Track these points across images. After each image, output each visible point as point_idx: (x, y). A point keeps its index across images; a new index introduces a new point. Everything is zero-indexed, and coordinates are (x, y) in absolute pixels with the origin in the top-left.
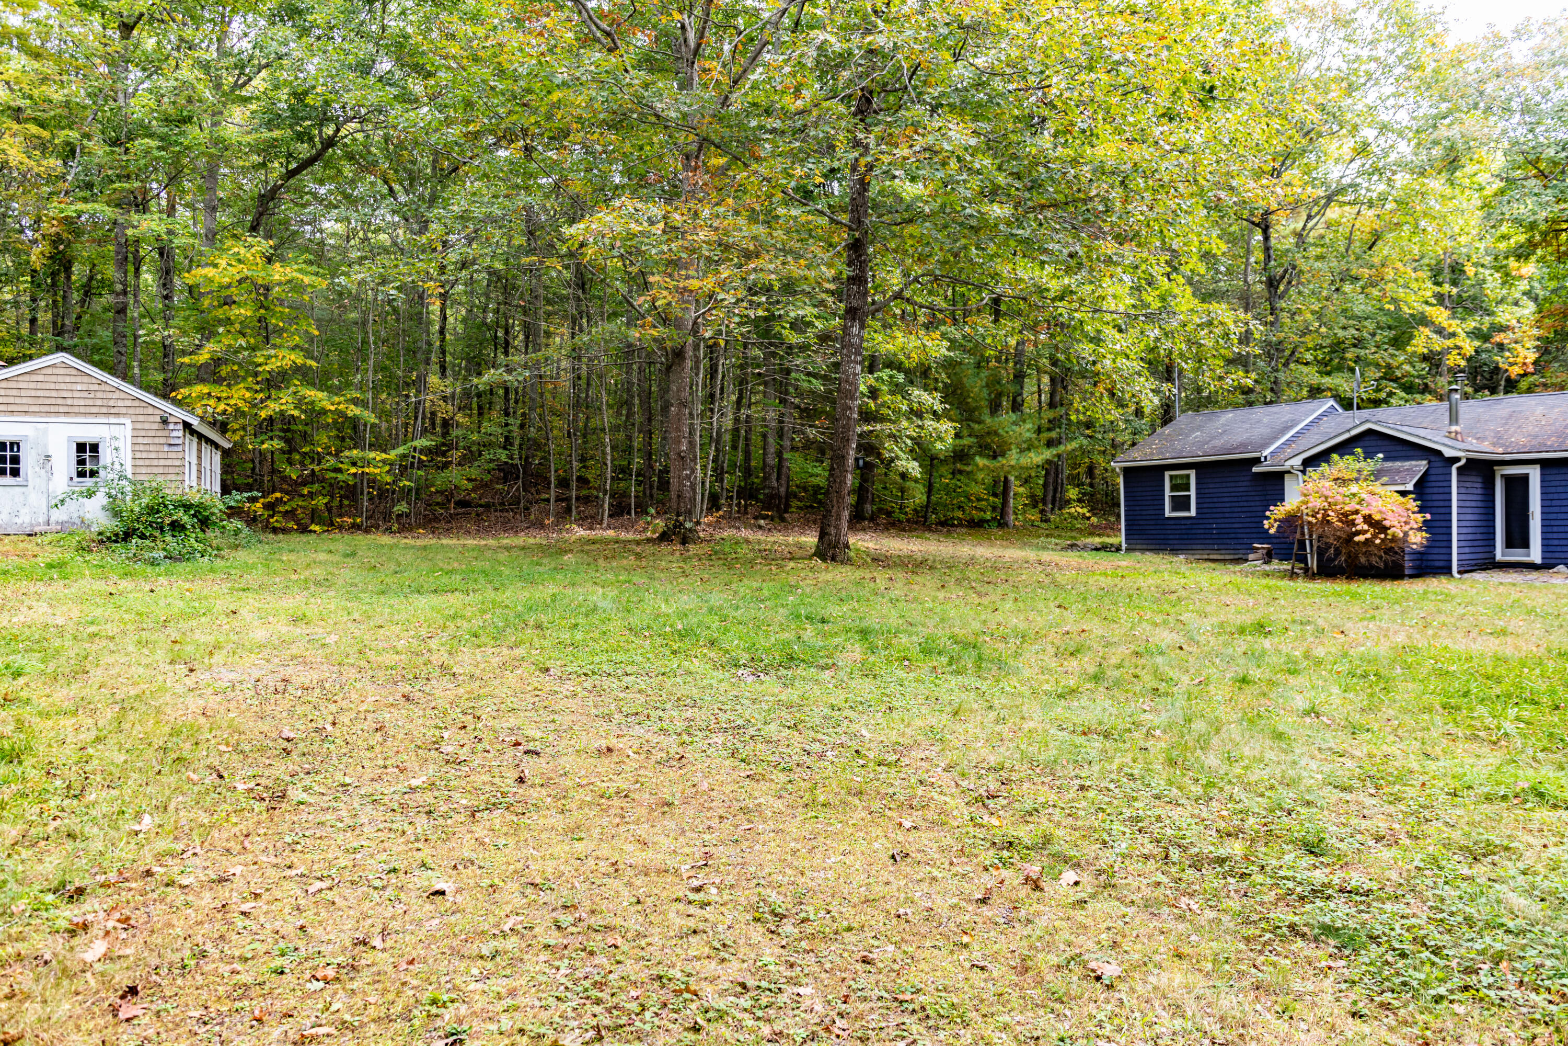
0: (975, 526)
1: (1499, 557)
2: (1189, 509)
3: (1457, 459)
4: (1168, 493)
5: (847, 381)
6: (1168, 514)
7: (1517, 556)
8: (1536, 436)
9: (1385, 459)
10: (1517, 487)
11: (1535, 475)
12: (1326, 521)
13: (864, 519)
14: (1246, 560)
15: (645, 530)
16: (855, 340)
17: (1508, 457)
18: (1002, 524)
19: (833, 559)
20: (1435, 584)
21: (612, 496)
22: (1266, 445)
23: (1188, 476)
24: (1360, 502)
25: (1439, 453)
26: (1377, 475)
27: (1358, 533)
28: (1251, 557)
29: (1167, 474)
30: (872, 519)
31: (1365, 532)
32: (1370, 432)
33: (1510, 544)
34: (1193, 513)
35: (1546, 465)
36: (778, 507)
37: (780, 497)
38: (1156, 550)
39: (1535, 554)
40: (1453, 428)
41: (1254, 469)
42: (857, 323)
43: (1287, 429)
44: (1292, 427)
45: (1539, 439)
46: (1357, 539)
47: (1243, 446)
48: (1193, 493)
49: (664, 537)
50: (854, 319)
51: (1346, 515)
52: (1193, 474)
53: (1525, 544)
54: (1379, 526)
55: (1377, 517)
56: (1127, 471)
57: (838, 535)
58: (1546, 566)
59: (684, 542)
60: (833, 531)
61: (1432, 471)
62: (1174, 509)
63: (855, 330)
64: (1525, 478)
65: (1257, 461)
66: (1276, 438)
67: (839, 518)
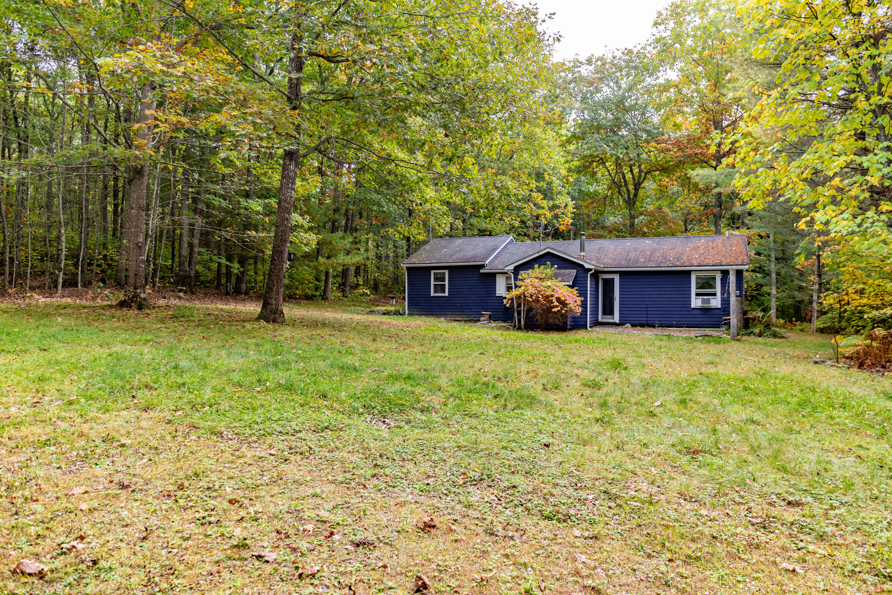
0: (309, 298)
1: (600, 320)
2: (444, 292)
3: (591, 270)
4: (432, 282)
5: (285, 201)
6: (432, 294)
7: (608, 319)
8: (615, 260)
9: (558, 268)
10: (609, 285)
11: (617, 278)
12: (537, 301)
13: (241, 293)
14: (479, 321)
15: (94, 299)
16: (291, 174)
17: (606, 269)
18: (324, 297)
19: (274, 321)
20: (580, 335)
21: (65, 274)
22: (487, 258)
23: (444, 274)
24: (553, 290)
25: (582, 266)
26: (556, 276)
27: (554, 307)
28: (482, 319)
29: (432, 272)
30: (246, 293)
31: (557, 306)
32: (549, 253)
33: (604, 313)
34: (447, 294)
35: (622, 274)
36: (190, 284)
37: (191, 278)
38: (427, 315)
39: (616, 319)
40: (582, 254)
41: (481, 271)
42: (293, 163)
43: (494, 250)
44: (497, 249)
45: (617, 262)
46: (553, 310)
47: (473, 258)
48: (447, 283)
49: (122, 304)
50: (291, 160)
51: (547, 297)
52: (447, 272)
53: (612, 313)
54: (563, 303)
55: (563, 299)
56: (408, 269)
57: (277, 305)
58: (621, 324)
59: (140, 308)
60: (274, 302)
61: (579, 275)
62: (435, 292)
63: (292, 167)
64: (613, 280)
65: (483, 266)
66: (490, 255)
67: (278, 293)
